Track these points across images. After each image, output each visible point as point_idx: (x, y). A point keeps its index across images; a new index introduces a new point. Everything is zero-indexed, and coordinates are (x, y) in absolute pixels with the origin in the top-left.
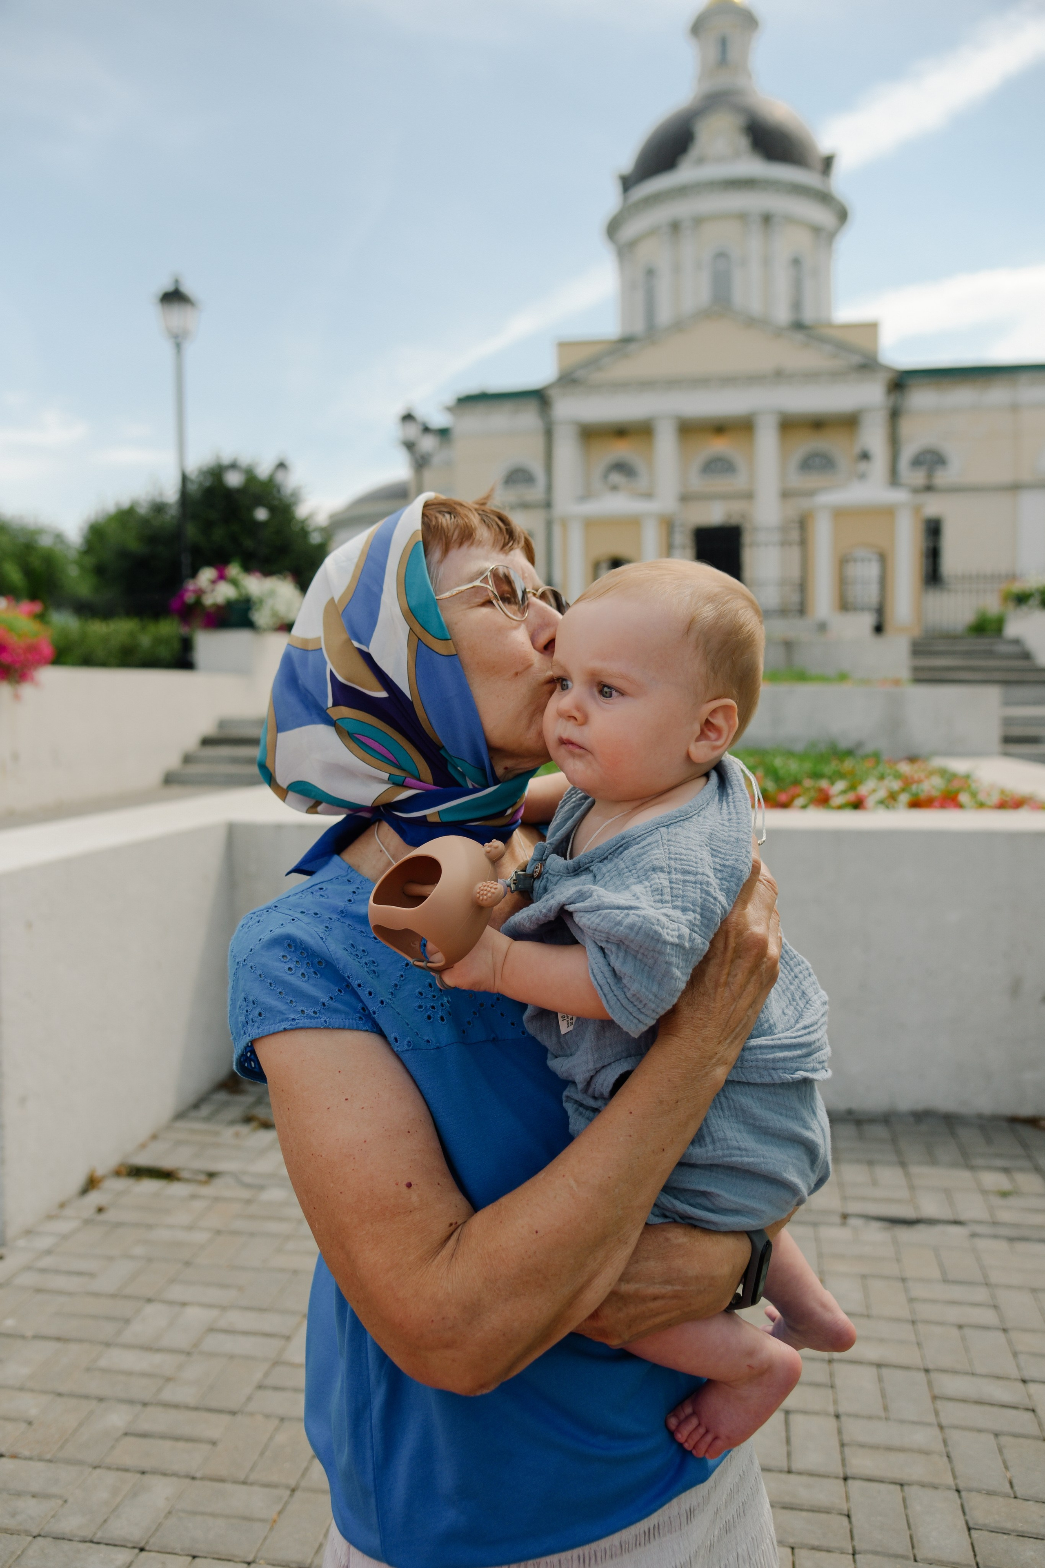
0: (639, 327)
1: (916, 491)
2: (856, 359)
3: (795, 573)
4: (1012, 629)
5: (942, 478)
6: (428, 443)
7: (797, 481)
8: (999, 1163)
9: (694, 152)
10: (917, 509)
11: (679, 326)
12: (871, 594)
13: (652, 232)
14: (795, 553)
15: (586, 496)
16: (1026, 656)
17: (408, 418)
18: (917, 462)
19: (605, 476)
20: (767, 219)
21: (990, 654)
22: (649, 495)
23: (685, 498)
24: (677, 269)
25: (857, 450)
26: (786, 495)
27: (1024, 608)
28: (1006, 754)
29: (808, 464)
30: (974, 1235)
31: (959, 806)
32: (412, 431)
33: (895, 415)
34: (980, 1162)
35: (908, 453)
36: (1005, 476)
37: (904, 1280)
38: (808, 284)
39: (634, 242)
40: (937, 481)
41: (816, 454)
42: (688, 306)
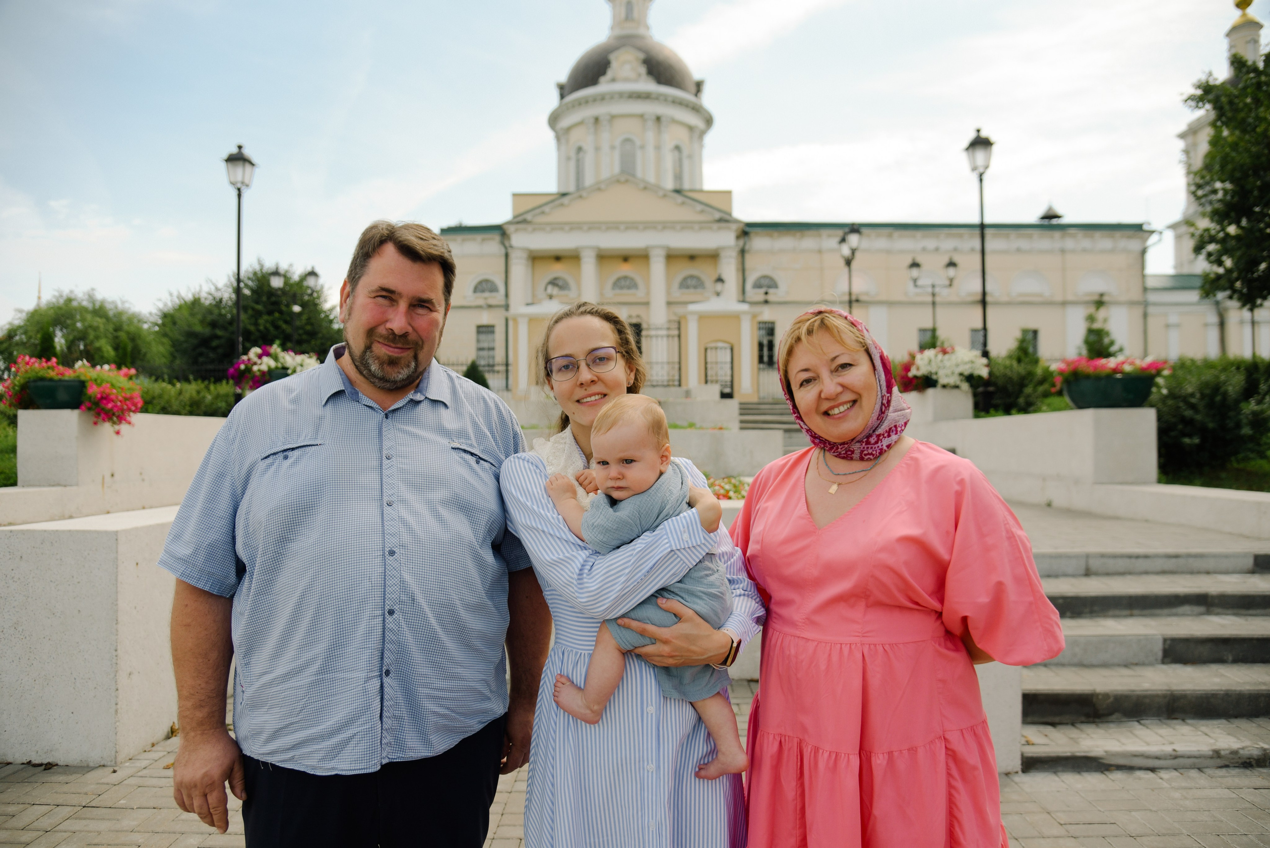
0: (571, 188)
1: (756, 304)
2: (717, 215)
3: (674, 358)
5: (774, 296)
7: (678, 294)
9: (610, 74)
10: (754, 316)
11: (598, 188)
12: (725, 374)
13: (581, 123)
14: (674, 343)
15: (532, 303)
18: (757, 285)
19: (546, 289)
20: (658, 119)
24: (597, 149)
25: (716, 275)
26: (669, 304)
29: (684, 284)
33: (743, 252)
35: (751, 279)
38: (686, 163)
39: (568, 130)
40: (770, 298)
41: (692, 277)
42: (605, 174)
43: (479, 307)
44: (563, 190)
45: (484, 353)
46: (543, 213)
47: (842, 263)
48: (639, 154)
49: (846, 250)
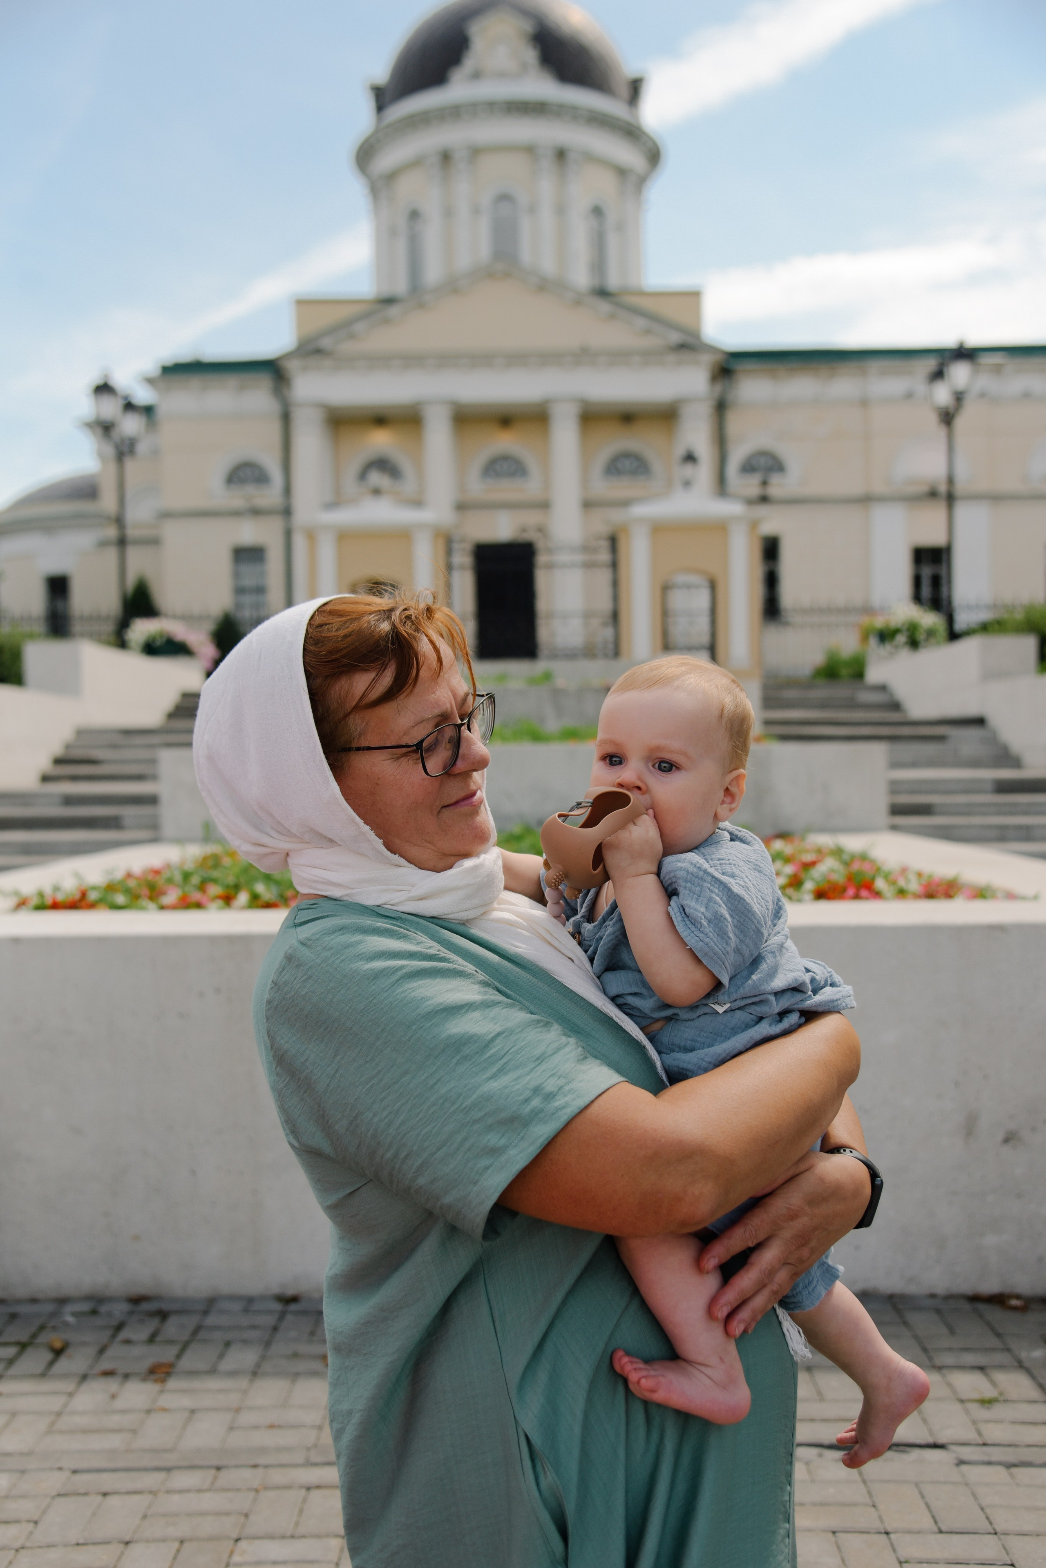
0: (400, 287)
1: (750, 502)
2: (675, 337)
3: (604, 604)
4: (875, 674)
5: (779, 487)
6: (131, 425)
7: (602, 488)
8: (970, 1359)
9: (469, 63)
10: (754, 525)
12: (701, 629)
13: (416, 163)
14: (604, 577)
15: (334, 504)
16: (895, 706)
17: (104, 389)
18: (748, 468)
19: (363, 475)
20: (561, 155)
21: (852, 704)
22: (418, 503)
23: (461, 507)
24: (448, 213)
25: (680, 451)
26: (588, 505)
27: (888, 647)
28: (894, 828)
29: (616, 467)
30: (961, 1462)
31: (877, 895)
32: (110, 408)
33: (721, 407)
34: (947, 1359)
35: (736, 457)
36: (855, 488)
37: (887, 1533)
38: (612, 241)
39: (391, 177)
40: (774, 490)
41: (627, 455)
42: (464, 261)
43: (236, 514)
44: (387, 291)
45: (248, 599)
46: (352, 337)
47: (932, 420)
48: (525, 225)
49: (942, 394)
